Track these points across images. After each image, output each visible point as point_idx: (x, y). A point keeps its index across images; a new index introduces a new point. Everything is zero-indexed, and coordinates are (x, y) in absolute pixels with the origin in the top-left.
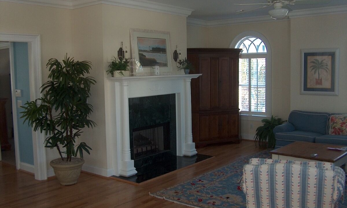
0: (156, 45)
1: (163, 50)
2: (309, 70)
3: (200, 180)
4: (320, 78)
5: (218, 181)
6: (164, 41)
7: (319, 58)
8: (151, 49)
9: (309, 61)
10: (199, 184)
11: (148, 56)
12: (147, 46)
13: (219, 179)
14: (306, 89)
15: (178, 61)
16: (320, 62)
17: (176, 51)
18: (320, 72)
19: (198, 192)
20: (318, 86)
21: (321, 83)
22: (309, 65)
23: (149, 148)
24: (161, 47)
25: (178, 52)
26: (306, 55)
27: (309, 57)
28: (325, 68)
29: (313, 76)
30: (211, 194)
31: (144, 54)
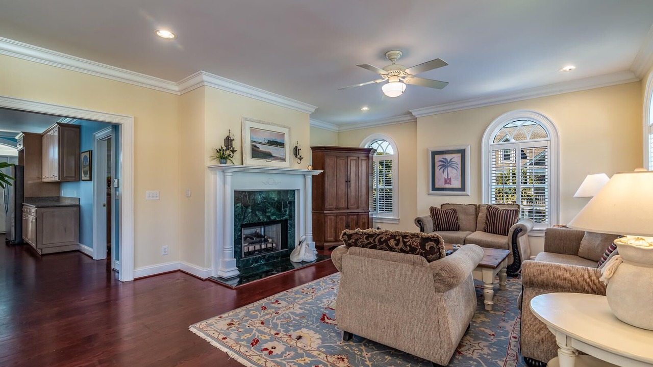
0: (273, 138)
1: (282, 145)
2: (437, 169)
3: (277, 301)
4: (449, 178)
5: (300, 302)
6: (283, 135)
7: (448, 157)
8: (267, 142)
9: (436, 160)
10: (273, 308)
11: (262, 148)
12: (262, 138)
13: (304, 300)
14: (434, 189)
15: (299, 157)
16: (449, 160)
17: (296, 147)
18: (449, 171)
19: (262, 323)
20: (447, 186)
21: (450, 183)
22: (437, 164)
23: (263, 246)
24: (279, 140)
25: (299, 148)
26: (434, 154)
27: (436, 156)
28: (455, 167)
29: (441, 176)
30: (279, 328)
31: (258, 145)
